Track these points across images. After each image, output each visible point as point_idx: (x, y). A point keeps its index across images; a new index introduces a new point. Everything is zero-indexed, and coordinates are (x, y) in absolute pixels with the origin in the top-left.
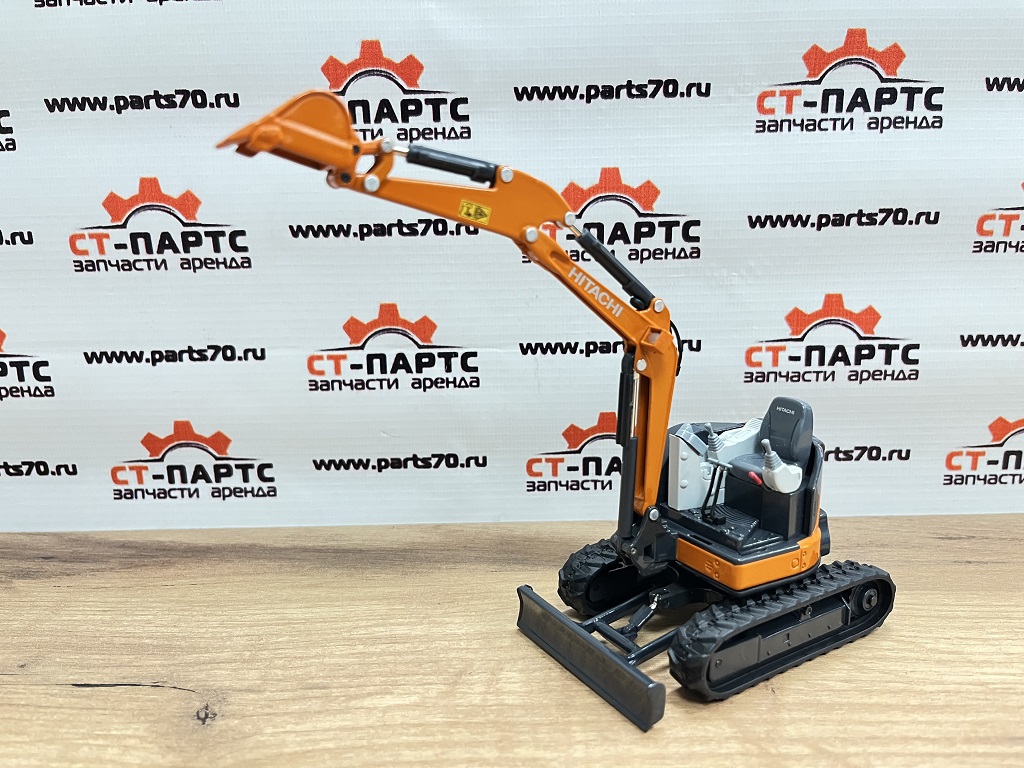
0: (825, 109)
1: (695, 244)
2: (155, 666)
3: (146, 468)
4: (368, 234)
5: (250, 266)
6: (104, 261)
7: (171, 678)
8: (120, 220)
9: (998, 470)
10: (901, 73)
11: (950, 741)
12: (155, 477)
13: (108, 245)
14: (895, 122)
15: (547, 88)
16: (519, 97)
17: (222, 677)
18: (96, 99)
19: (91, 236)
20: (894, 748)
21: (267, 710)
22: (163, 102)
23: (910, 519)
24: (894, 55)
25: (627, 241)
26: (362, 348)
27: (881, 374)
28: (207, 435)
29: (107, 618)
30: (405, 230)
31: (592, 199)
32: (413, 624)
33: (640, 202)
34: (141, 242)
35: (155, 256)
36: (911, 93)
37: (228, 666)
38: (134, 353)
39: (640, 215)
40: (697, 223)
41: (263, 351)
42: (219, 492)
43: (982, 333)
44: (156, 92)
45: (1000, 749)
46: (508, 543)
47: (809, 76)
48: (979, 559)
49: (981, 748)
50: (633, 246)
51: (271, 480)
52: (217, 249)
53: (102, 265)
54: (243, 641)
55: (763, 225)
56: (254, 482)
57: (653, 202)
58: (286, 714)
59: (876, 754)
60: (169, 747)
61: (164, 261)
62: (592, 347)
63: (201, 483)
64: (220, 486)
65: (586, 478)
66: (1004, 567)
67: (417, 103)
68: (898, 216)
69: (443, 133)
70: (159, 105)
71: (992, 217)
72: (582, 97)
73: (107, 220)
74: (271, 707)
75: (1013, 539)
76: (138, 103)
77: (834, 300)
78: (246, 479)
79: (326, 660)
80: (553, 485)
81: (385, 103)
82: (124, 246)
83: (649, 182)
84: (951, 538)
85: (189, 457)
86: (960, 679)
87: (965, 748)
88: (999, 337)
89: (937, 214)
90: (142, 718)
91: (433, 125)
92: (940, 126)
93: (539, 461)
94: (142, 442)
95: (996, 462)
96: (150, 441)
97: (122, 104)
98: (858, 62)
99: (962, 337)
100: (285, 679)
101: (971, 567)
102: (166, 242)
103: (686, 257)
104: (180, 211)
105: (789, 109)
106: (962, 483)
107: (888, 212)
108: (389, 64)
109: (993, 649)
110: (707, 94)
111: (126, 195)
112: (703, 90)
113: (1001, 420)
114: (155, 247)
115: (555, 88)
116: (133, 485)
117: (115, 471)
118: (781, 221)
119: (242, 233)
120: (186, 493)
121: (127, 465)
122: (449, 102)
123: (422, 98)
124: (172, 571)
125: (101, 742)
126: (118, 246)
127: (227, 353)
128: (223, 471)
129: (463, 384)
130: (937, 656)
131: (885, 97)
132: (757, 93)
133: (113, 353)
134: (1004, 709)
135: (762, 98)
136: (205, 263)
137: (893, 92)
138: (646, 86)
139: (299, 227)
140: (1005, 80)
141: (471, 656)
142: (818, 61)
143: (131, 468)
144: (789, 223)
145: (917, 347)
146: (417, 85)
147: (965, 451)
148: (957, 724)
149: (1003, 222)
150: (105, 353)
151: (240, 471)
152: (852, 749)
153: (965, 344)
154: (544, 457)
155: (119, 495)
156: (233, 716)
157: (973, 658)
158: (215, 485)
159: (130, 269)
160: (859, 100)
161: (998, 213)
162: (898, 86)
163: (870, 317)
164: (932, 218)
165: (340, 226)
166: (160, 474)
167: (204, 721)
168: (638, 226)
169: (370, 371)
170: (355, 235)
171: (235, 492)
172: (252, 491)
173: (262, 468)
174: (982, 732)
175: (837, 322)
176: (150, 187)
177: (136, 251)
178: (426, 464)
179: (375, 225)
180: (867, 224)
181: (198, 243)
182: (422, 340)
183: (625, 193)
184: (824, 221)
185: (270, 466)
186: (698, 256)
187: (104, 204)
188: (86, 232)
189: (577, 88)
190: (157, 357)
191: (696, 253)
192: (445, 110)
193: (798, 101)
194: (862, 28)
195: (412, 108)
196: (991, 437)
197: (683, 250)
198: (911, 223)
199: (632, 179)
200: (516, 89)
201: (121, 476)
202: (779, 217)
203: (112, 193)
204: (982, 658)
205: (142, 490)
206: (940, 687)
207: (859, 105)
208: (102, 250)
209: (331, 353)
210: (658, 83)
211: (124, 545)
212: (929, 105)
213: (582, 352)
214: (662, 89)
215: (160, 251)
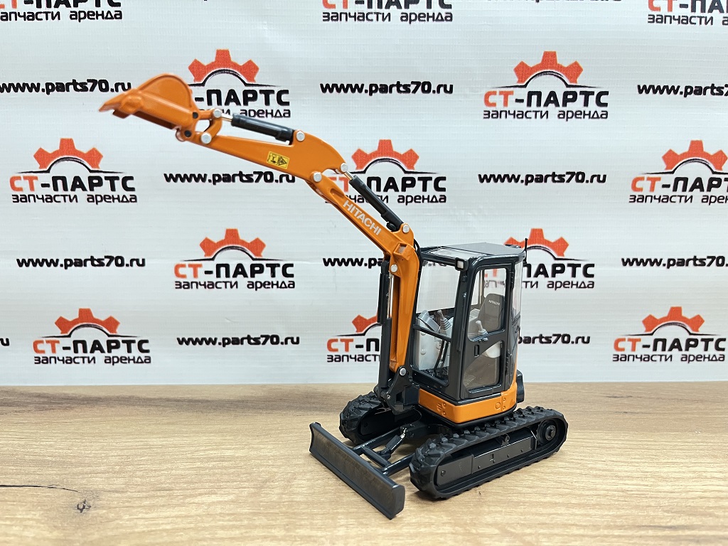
0: (529, 104)
1: (442, 193)
2: (52, 474)
3: (58, 342)
4: (219, 181)
5: (136, 201)
6: (33, 196)
7: (62, 483)
8: (45, 167)
9: (650, 351)
10: (580, 81)
11: (596, 527)
12: (64, 348)
13: (37, 184)
14: (576, 114)
15: (342, 85)
16: (324, 90)
17: (98, 482)
18: (33, 84)
19: (25, 178)
20: (556, 531)
21: (127, 504)
22: (79, 87)
23: (590, 384)
24: (575, 70)
25: (397, 190)
26: (213, 259)
27: (569, 284)
28: (103, 319)
29: (22, 443)
30: (244, 178)
31: (373, 160)
32: (238, 449)
33: (405, 163)
34: (60, 182)
35: (69, 192)
36: (587, 95)
37: (103, 475)
38: (52, 260)
39: (406, 172)
40: (444, 179)
41: (143, 260)
42: (110, 359)
43: (636, 257)
44: (74, 81)
45: (630, 533)
46: (311, 397)
47: (519, 82)
48: (632, 410)
49: (617, 533)
50: (401, 193)
51: (147, 351)
52: (113, 189)
53: (32, 198)
54: (117, 460)
55: (489, 181)
56: (135, 353)
57: (414, 163)
58: (140, 507)
59: (543, 534)
60: (55, 527)
61: (75, 196)
62: (373, 262)
63: (97, 353)
64: (111, 355)
65: (368, 353)
66: (650, 416)
67: (254, 93)
68: (579, 177)
69: (272, 114)
70: (76, 89)
71: (642, 179)
72: (366, 91)
73: (37, 167)
74: (130, 502)
75: (658, 399)
76: (61, 87)
77: (537, 232)
78: (129, 351)
79: (174, 472)
80: (345, 358)
81: (232, 92)
82: (47, 185)
83: (411, 150)
84: (616, 397)
85: (89, 335)
86: (608, 487)
87: (606, 532)
88: (648, 260)
89: (605, 176)
90: (39, 508)
91: (264, 108)
92: (606, 118)
93: (336, 340)
94: (56, 323)
95: (648, 346)
96: (62, 323)
97: (50, 88)
98: (551, 73)
99: (623, 260)
100: (142, 484)
101: (627, 416)
102: (77, 183)
103: (436, 201)
104: (88, 161)
105: (506, 103)
106: (625, 360)
107: (572, 174)
108: (235, 65)
109: (634, 469)
110: (451, 91)
111: (50, 150)
112: (448, 89)
113: (650, 317)
114: (69, 186)
115: (348, 85)
116: (49, 354)
117: (35, 344)
118: (501, 178)
119: (131, 178)
120: (86, 360)
121: (44, 340)
122: (276, 92)
123: (257, 89)
124: (71, 413)
125: (8, 523)
126: (43, 185)
127: (118, 261)
128: (113, 344)
129: (283, 286)
130: (595, 472)
131: (569, 97)
132: (484, 92)
133: (38, 260)
134: (637, 507)
135: (487, 95)
136: (104, 198)
137: (575, 94)
138: (409, 85)
139: (171, 175)
140: (651, 86)
141: (275, 470)
142: (524, 72)
143: (48, 342)
144: (506, 179)
145: (592, 265)
146: (254, 81)
147: (627, 338)
148: (602, 516)
149: (650, 182)
150: (32, 260)
151: (126, 344)
152: (528, 531)
153: (625, 264)
154: (339, 338)
155: (38, 361)
156: (103, 507)
157: (619, 474)
158: (107, 354)
159: (51, 202)
160: (552, 99)
161: (646, 176)
162: (578, 90)
163: (561, 245)
164: (601, 179)
165: (200, 175)
166: (68, 346)
167: (81, 510)
168: (404, 180)
169: (218, 275)
170: (210, 181)
171: (121, 360)
172: (134, 359)
173: (141, 343)
174: (619, 522)
175: (539, 248)
176: (67, 145)
177: (56, 189)
178: (257, 342)
179: (223, 175)
180: (558, 182)
181: (100, 184)
182: (255, 255)
183: (395, 157)
184: (529, 179)
185: (146, 341)
186: (445, 201)
187: (35, 156)
188: (22, 175)
189: (363, 85)
190: (68, 263)
191: (444, 199)
192: (273, 97)
193: (511, 99)
194: (553, 51)
195: (250, 95)
196: (644, 329)
197: (434, 196)
198: (587, 181)
199: (400, 148)
200: (322, 85)
201: (40, 347)
202: (499, 176)
203: (41, 149)
204: (626, 474)
205: (55, 358)
206: (595, 493)
207: (552, 102)
208: (32, 188)
209: (191, 263)
210: (418, 84)
211: (39, 396)
212: (599, 103)
213: (366, 265)
214: (420, 88)
215: (73, 189)
